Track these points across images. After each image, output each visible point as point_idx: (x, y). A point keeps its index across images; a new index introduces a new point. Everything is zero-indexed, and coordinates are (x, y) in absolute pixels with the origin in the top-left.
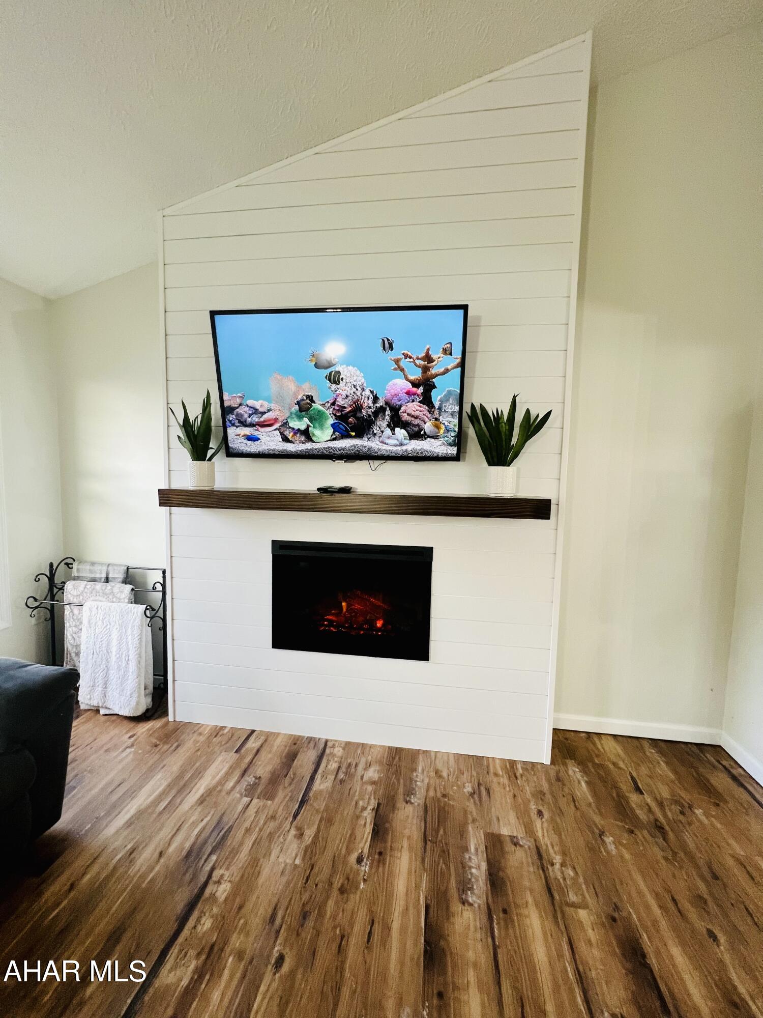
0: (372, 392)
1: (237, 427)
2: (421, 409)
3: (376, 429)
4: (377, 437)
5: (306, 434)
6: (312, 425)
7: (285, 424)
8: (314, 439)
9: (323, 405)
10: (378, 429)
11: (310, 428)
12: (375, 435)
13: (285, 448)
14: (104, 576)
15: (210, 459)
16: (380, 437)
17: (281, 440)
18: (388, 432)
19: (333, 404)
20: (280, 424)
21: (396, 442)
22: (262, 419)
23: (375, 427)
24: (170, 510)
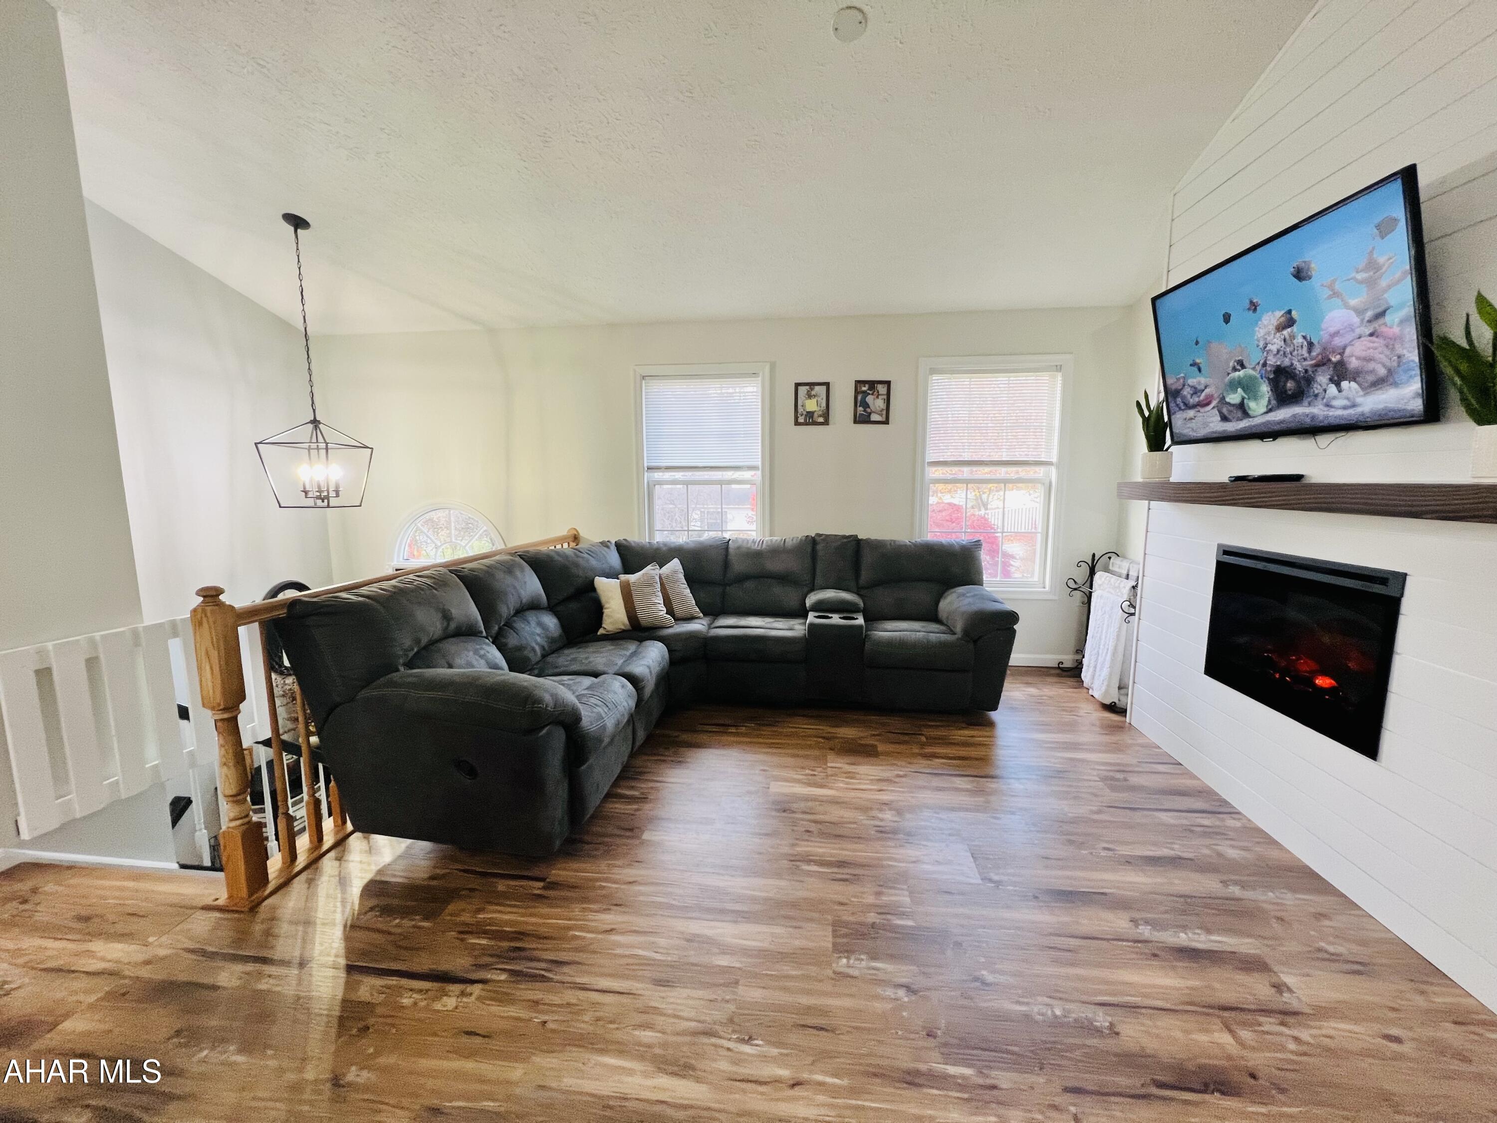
0: (1304, 337)
1: (1183, 410)
2: (1375, 345)
3: (1316, 389)
4: (1319, 399)
5: (1241, 407)
6: (1246, 397)
7: (1223, 399)
8: (1250, 413)
9: (1254, 369)
10: (1319, 387)
11: (1245, 401)
12: (1316, 396)
13: (1226, 428)
14: (1125, 572)
15: (1167, 450)
16: (1323, 399)
17: (1219, 419)
18: (1332, 389)
19: (1265, 365)
20: (1218, 400)
21: (1345, 402)
22: (1202, 397)
23: (1315, 386)
24: (1149, 503)
